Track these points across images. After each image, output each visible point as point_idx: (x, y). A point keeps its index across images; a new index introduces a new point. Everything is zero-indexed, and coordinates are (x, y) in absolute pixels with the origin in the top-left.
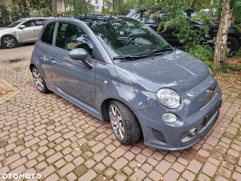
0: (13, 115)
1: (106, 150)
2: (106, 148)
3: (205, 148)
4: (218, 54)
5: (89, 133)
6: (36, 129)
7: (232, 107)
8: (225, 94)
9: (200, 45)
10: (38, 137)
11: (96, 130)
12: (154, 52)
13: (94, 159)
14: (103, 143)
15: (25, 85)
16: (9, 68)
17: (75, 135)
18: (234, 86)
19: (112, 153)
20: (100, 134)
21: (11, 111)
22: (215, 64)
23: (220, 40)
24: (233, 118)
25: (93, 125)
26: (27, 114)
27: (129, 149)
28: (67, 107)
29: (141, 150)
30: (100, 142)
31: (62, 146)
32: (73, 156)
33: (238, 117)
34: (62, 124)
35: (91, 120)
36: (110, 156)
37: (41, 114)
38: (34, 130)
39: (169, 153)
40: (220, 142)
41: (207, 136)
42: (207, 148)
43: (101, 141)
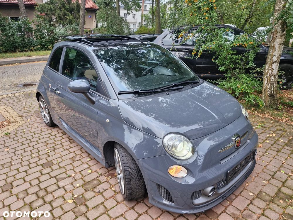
0: (8, 152)
1: (104, 205)
2: (105, 203)
3: (229, 211)
4: (267, 86)
5: (89, 182)
6: (30, 172)
7: (276, 157)
8: (271, 139)
9: (245, 73)
10: (30, 182)
11: (98, 178)
12: (172, 85)
13: (86, 217)
14: (103, 196)
15: (32, 116)
16: (20, 94)
17: (72, 183)
18: (285, 128)
19: (110, 209)
20: (102, 183)
21: (8, 147)
22: (263, 98)
23: (269, 69)
24: (275, 173)
25: (96, 171)
26: (25, 151)
27: (132, 206)
28: (72, 145)
29: (147, 208)
30: (99, 194)
31: (54, 196)
32: (63, 210)
33: (282, 171)
34: (60, 167)
35: (96, 164)
36: (107, 214)
37: (40, 153)
38: (26, 173)
39: (181, 216)
40: (251, 205)
41: (235, 195)
42: (232, 212)
43: (101, 193)
